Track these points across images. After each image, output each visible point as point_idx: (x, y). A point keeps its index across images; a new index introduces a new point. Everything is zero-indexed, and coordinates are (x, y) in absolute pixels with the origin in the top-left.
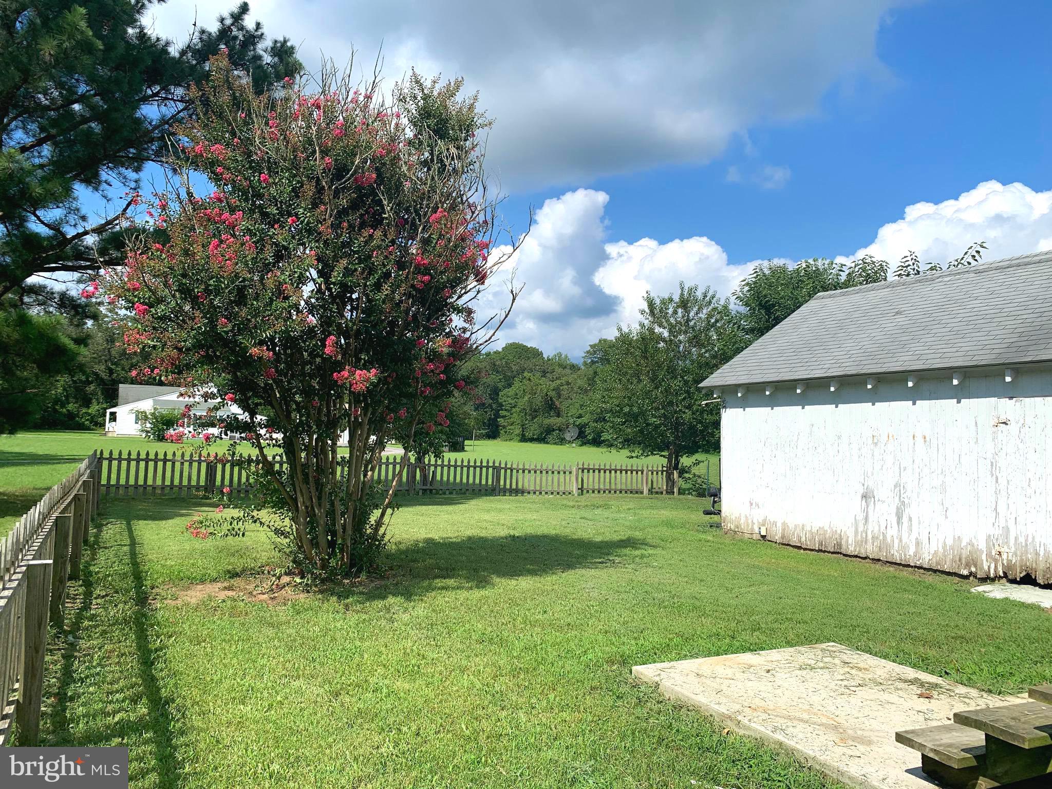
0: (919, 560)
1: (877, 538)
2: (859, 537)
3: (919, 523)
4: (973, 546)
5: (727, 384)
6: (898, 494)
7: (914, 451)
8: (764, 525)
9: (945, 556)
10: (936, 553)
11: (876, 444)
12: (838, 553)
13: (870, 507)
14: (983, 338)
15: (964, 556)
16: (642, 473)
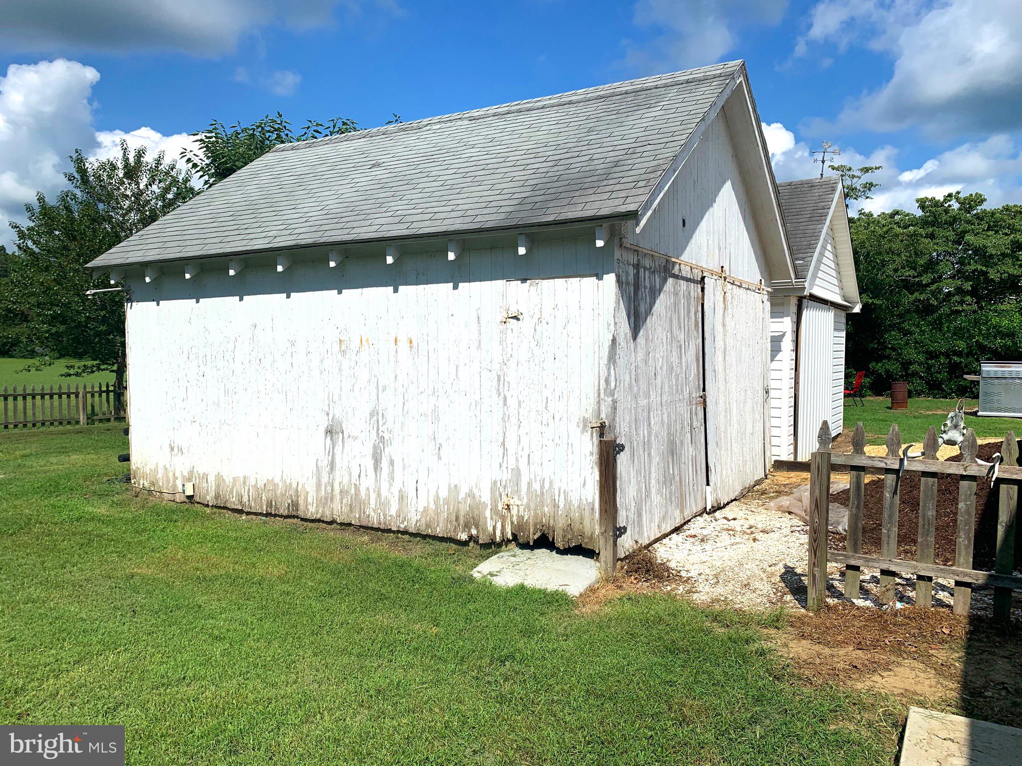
0: (403, 522)
1: (347, 492)
2: (323, 493)
3: (404, 468)
4: (474, 497)
5: (127, 261)
6: (376, 426)
7: (397, 362)
8: (190, 480)
9: (437, 514)
10: (426, 510)
11: (344, 353)
12: (294, 517)
13: (337, 447)
14: (486, 193)
15: (462, 513)
16: (77, 396)
